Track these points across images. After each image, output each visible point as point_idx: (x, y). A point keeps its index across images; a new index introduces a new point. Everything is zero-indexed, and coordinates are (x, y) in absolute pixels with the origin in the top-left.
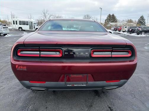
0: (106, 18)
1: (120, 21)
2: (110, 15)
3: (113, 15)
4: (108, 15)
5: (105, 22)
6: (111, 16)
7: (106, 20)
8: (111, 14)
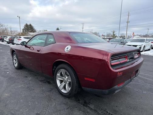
0: (24, 28)
1: (37, 32)
2: (26, 24)
3: (30, 25)
4: (25, 24)
5: (23, 32)
6: (28, 25)
7: (23, 30)
8: (29, 24)
